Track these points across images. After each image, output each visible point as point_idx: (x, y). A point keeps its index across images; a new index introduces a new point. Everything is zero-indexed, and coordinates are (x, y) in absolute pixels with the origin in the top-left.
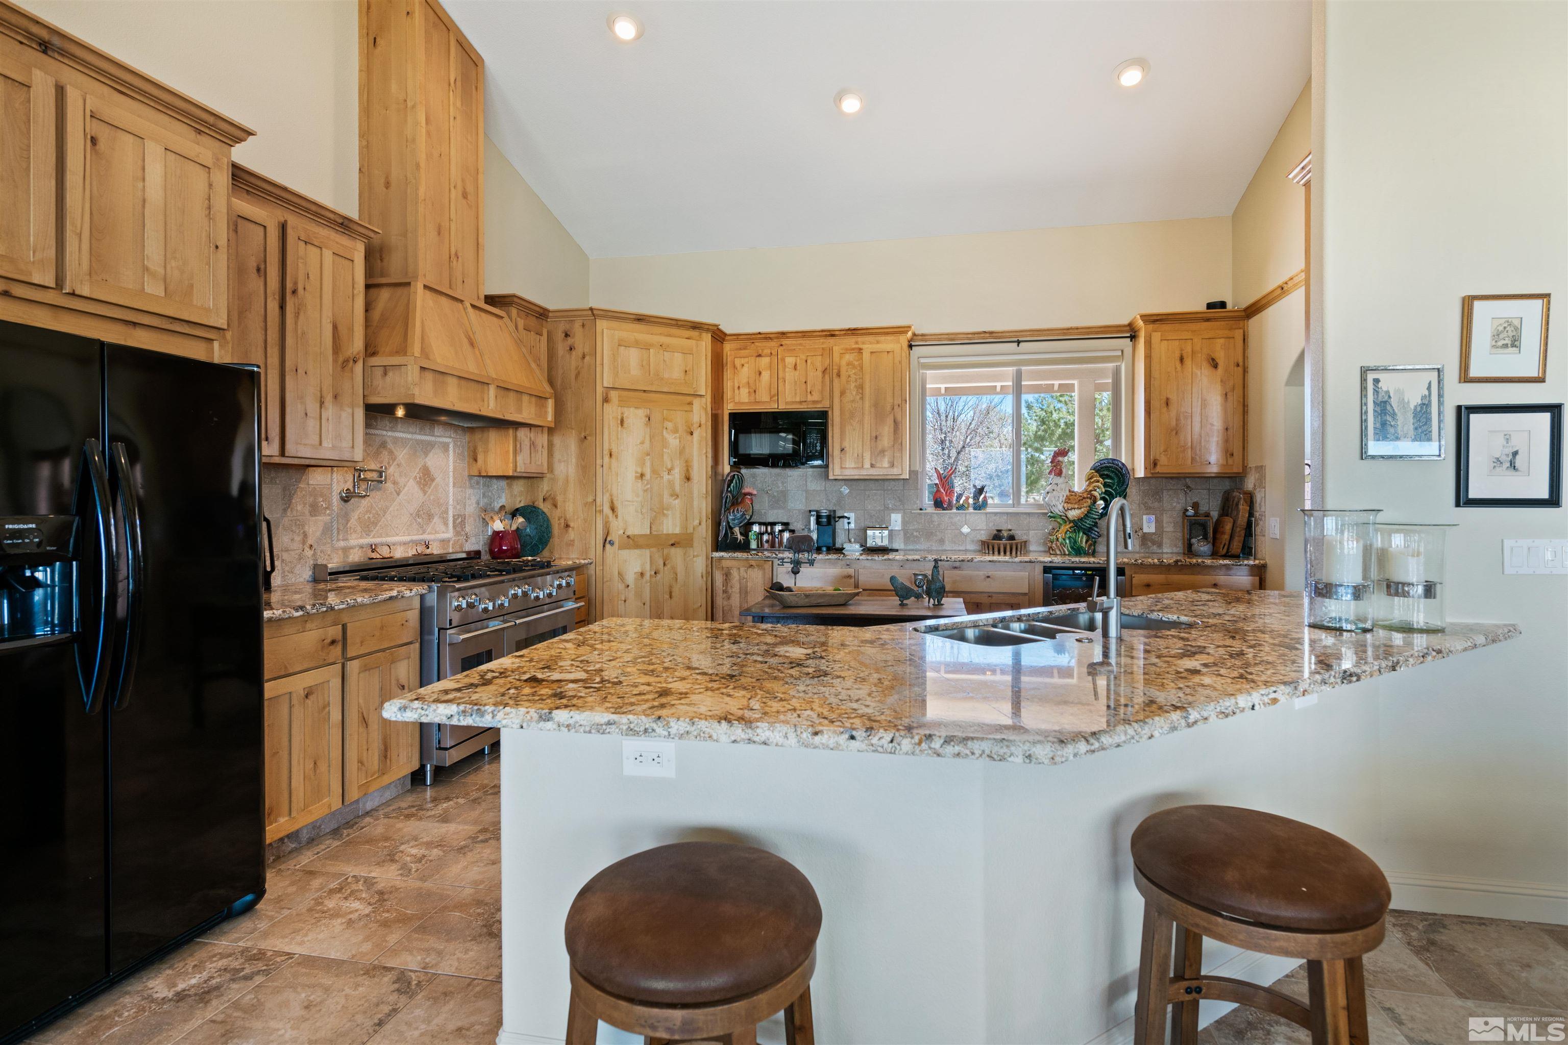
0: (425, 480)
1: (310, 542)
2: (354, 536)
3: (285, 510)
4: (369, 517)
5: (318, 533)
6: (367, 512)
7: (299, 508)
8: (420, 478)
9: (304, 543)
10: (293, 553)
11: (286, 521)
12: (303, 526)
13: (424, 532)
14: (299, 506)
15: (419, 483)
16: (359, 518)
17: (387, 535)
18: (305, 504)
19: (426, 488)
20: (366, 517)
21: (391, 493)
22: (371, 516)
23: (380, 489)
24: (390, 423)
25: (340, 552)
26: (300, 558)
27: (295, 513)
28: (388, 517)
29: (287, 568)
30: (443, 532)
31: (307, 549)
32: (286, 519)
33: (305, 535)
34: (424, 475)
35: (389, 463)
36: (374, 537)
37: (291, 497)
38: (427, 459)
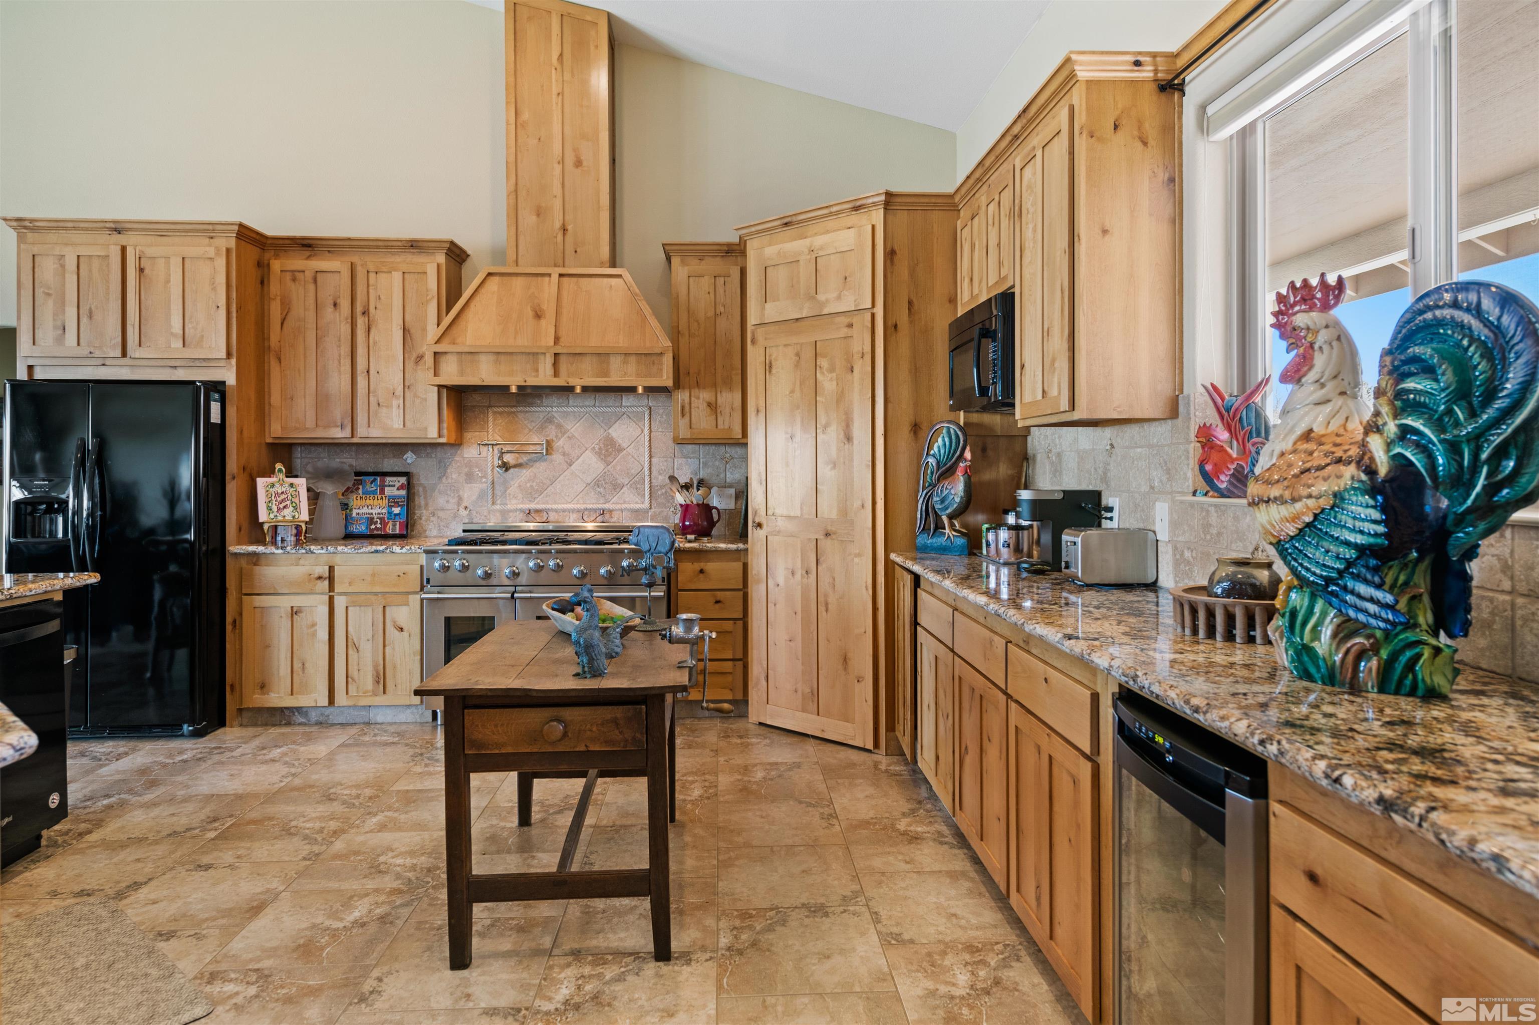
0: (607, 451)
1: (464, 504)
2: (514, 501)
3: (440, 478)
4: (531, 486)
5: (474, 498)
6: (529, 480)
7: (454, 476)
8: (600, 449)
9: (459, 504)
10: (449, 512)
11: (441, 487)
12: (458, 491)
13: (607, 502)
14: (454, 474)
15: (599, 454)
16: (520, 486)
17: (555, 503)
18: (460, 474)
19: (610, 459)
20: (528, 485)
21: (560, 464)
22: (534, 484)
23: (545, 460)
24: (558, 399)
25: (498, 514)
26: (455, 516)
27: (450, 481)
28: (558, 485)
29: (442, 524)
30: (637, 503)
31: (462, 510)
32: (442, 485)
33: (460, 499)
34: (606, 445)
35: (556, 436)
36: (538, 503)
37: (446, 468)
38: (610, 431)
